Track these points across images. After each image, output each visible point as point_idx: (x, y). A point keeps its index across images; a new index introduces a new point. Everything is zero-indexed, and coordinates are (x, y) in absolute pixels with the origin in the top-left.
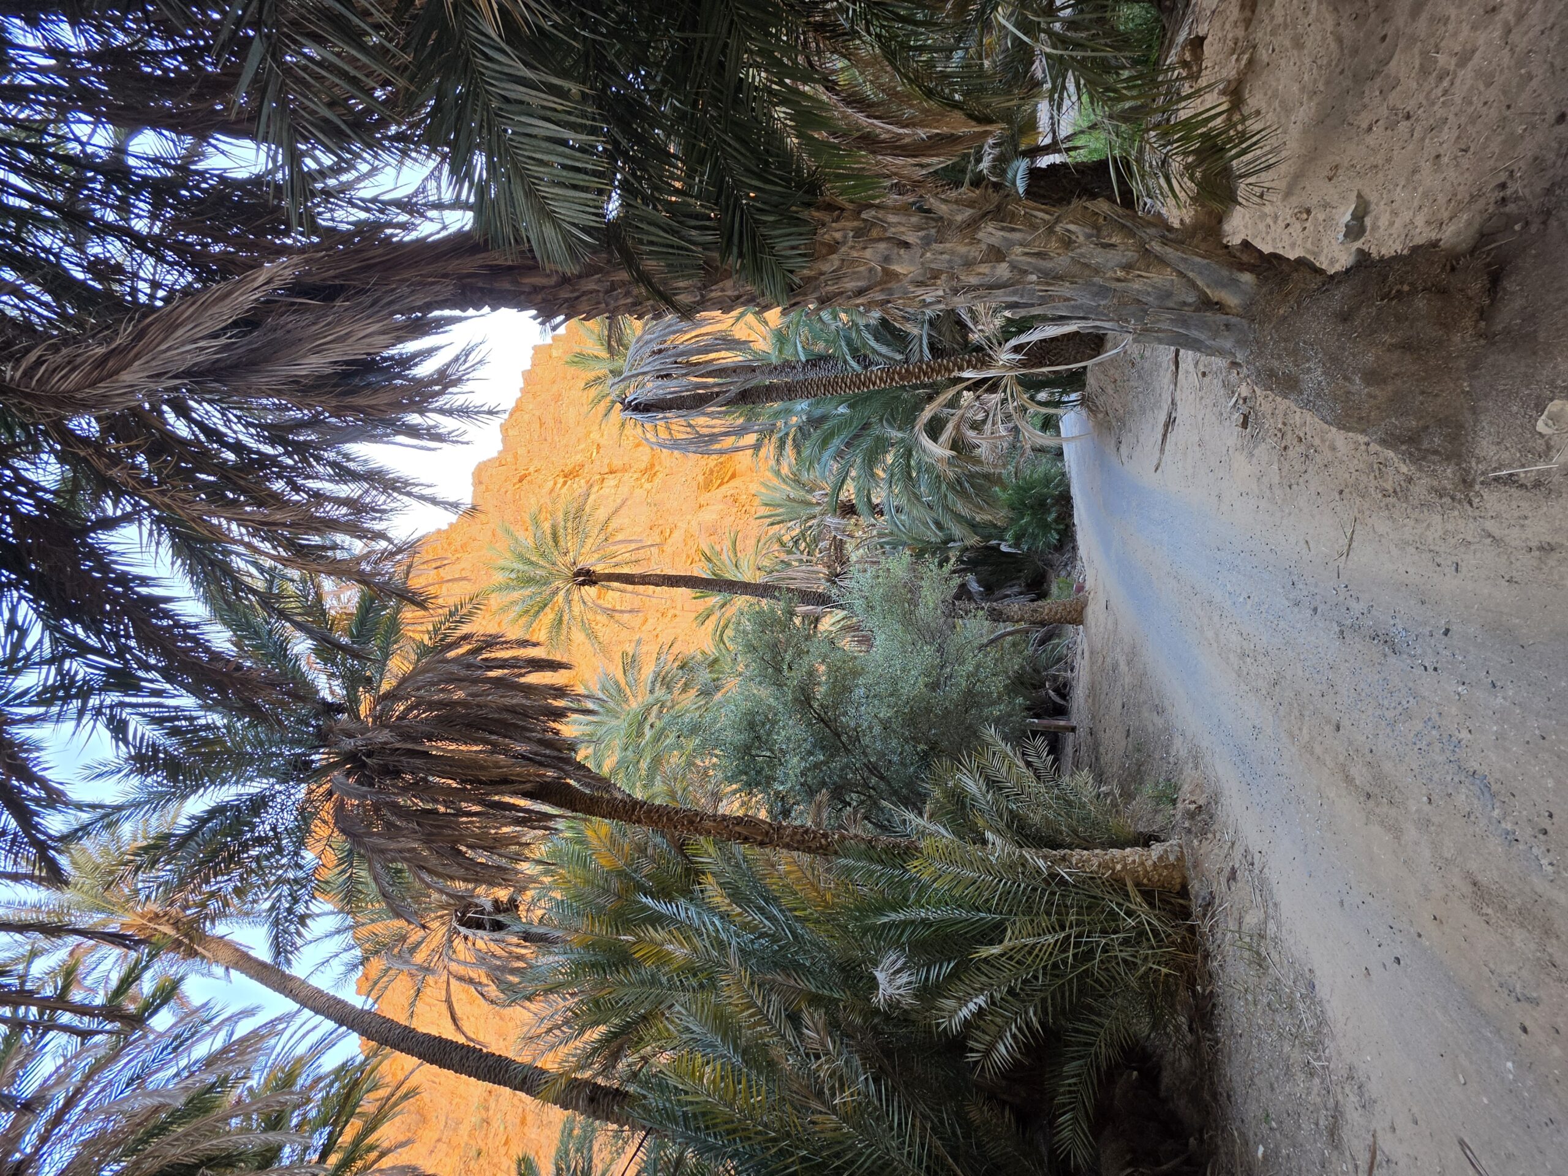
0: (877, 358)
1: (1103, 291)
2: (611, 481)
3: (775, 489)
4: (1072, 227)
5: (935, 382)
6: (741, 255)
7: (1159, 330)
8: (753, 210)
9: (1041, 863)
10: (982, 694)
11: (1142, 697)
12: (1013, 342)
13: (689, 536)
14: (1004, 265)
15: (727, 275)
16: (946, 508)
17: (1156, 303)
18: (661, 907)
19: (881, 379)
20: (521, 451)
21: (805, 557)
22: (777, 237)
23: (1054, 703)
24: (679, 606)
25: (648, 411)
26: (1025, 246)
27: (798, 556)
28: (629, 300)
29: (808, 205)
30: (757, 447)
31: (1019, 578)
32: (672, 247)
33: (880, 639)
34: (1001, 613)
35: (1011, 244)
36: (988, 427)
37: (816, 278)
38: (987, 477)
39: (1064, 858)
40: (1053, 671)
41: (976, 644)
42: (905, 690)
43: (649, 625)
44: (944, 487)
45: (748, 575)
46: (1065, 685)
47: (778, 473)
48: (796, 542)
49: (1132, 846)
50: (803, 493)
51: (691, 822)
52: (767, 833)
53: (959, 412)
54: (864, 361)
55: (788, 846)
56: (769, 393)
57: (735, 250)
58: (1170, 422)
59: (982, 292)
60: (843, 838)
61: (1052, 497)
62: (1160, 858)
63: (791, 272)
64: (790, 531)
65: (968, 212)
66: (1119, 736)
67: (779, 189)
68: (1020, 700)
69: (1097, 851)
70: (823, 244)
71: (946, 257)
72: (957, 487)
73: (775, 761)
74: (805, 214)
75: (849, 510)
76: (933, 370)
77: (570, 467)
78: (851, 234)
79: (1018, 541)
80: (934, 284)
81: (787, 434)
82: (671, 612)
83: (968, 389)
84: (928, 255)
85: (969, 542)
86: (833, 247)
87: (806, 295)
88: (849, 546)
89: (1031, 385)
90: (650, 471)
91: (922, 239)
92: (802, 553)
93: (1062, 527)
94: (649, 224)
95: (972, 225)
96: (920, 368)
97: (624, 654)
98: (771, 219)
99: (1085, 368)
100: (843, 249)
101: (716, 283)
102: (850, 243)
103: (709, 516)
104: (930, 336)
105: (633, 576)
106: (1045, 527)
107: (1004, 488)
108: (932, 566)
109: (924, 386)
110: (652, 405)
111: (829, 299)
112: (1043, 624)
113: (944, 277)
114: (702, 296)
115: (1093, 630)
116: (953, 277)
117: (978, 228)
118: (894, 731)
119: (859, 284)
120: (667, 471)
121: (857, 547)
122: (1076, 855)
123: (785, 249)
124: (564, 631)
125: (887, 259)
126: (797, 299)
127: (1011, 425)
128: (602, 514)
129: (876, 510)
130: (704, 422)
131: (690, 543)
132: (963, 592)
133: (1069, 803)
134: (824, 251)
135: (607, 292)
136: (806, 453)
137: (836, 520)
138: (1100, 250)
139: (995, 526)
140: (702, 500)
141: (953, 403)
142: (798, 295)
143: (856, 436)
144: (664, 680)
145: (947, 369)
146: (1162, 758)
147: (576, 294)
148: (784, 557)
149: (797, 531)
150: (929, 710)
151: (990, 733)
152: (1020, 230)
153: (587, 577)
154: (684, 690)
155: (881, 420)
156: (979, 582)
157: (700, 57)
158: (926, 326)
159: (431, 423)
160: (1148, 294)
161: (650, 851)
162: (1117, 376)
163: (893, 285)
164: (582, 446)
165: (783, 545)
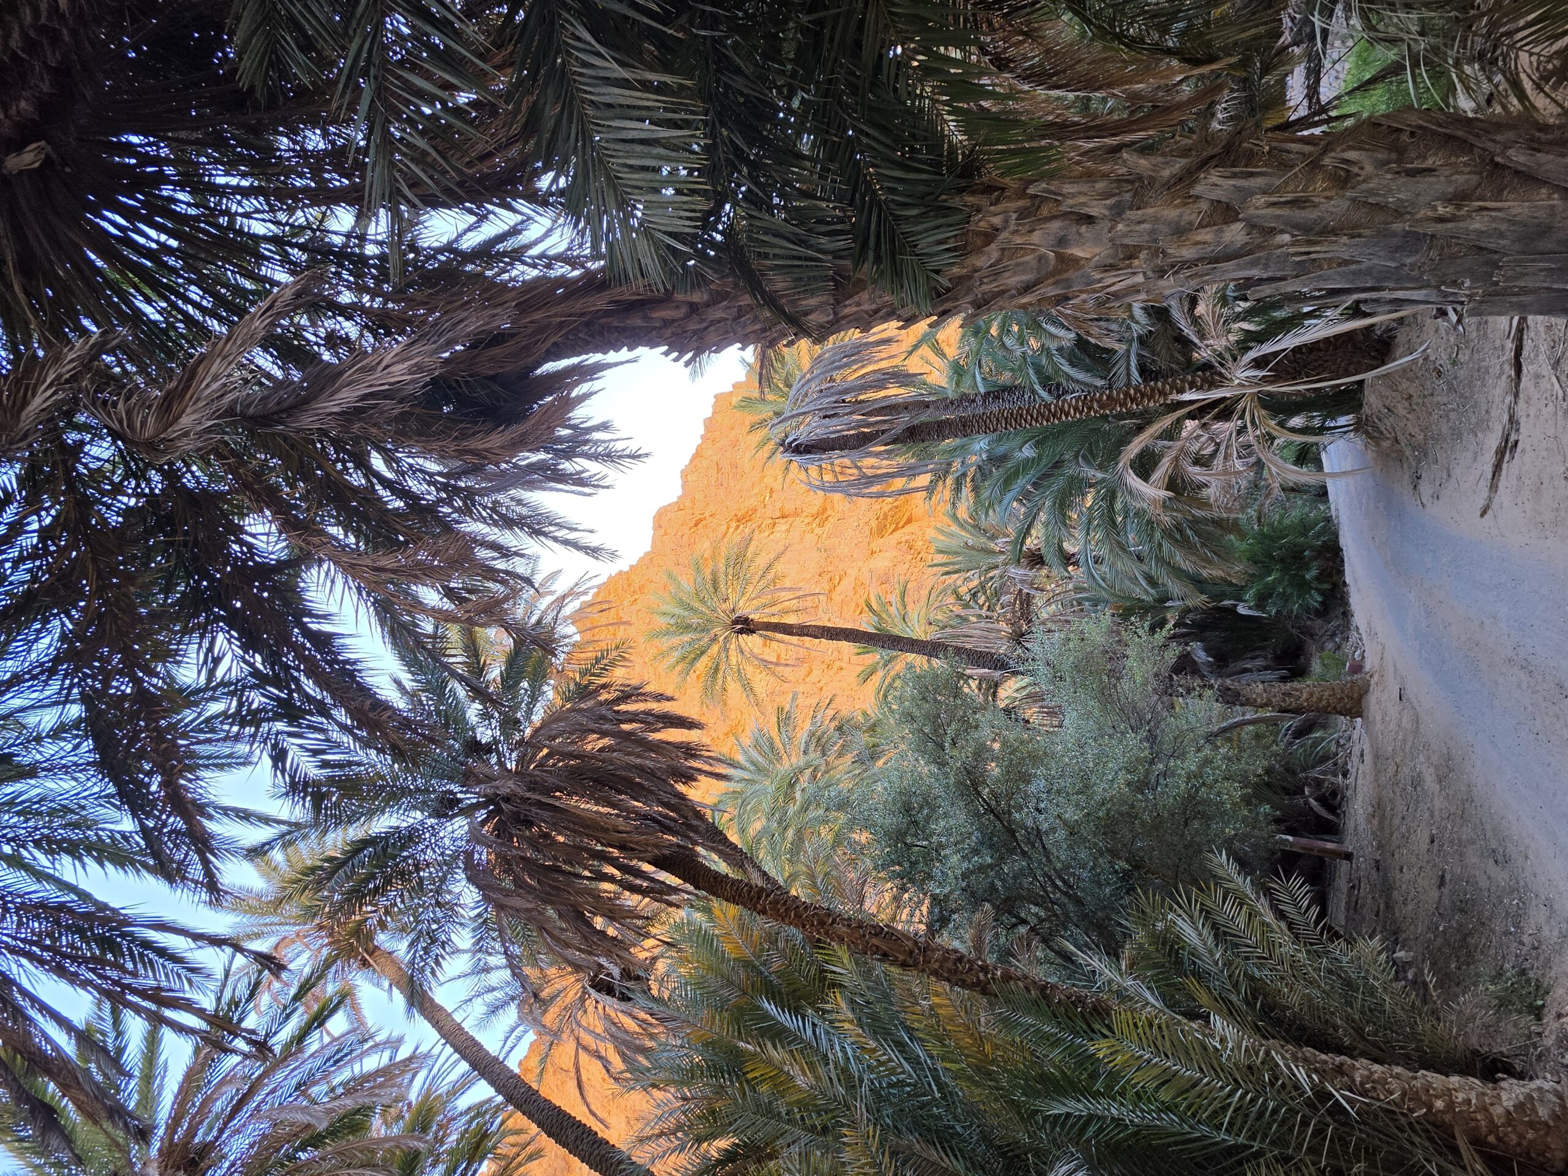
0: (1072, 385)
1: (1412, 241)
2: (782, 526)
3: (951, 535)
4: (1352, 155)
5: (1146, 411)
6: (878, 259)
7: (1524, 291)
8: (892, 206)
9: (1301, 1074)
10: (1207, 802)
11: (1466, 833)
12: (1252, 354)
13: (859, 584)
14: (1238, 226)
15: (860, 286)
16: (1161, 561)
17: (1517, 247)
18: (785, 1019)
19: (1076, 409)
20: (699, 496)
21: (984, 612)
22: (920, 233)
23: (1318, 817)
24: (846, 659)
25: (809, 452)
26: (1271, 194)
27: (978, 611)
28: (758, 327)
29: (960, 191)
30: (930, 489)
31: (1264, 648)
32: (799, 258)
33: (1071, 718)
34: (1237, 694)
35: (1249, 193)
36: (1218, 462)
37: (969, 277)
38: (1218, 523)
39: (1340, 1070)
40: (1315, 773)
41: (1203, 730)
42: (1100, 790)
43: (813, 677)
44: (1158, 535)
45: (919, 631)
46: (1334, 794)
47: (954, 517)
48: (974, 595)
49: (1463, 1073)
50: (983, 540)
51: (822, 923)
52: (911, 952)
53: (1179, 444)
54: (1057, 389)
55: (935, 973)
56: (941, 429)
57: (871, 254)
58: (1507, 448)
59: (1201, 268)
60: (1007, 977)
61: (1311, 547)
62: (1520, 1107)
63: (937, 272)
64: (970, 581)
65: (1180, 164)
66: (1426, 883)
67: (924, 176)
68: (1266, 808)
69: (1398, 1070)
70: (978, 234)
71: (1147, 226)
72: (1177, 534)
73: (934, 853)
74: (956, 202)
75: (1036, 560)
76: (1143, 395)
77: (743, 511)
78: (1014, 216)
79: (1261, 601)
80: (1130, 266)
81: (964, 475)
82: (838, 664)
83: (1191, 416)
84: (1120, 227)
85: (1190, 603)
86: (990, 236)
87: (957, 300)
88: (1039, 600)
89: (1280, 407)
90: (821, 516)
91: (1111, 208)
92: (981, 607)
93: (1326, 586)
94: (775, 236)
95: (1188, 177)
96: (1127, 394)
97: (780, 710)
98: (915, 212)
99: (1361, 383)
100: (1004, 235)
101: (851, 296)
102: (1012, 228)
103: (881, 563)
104: (1140, 356)
105: (791, 626)
106: (1303, 587)
107: (1242, 535)
108: (1140, 632)
109: (1131, 415)
110: (813, 446)
111: (987, 302)
112: (1298, 711)
113: (1143, 255)
114: (835, 313)
115: (1379, 726)
116: (1157, 252)
117: (1196, 181)
118: (1085, 840)
119: (1025, 278)
120: (839, 515)
121: (1048, 602)
122: (1362, 1068)
123: (930, 245)
124: (720, 682)
125: (1062, 241)
126: (946, 306)
127: (1253, 460)
128: (762, 562)
129: (1068, 559)
130: (872, 462)
131: (860, 591)
132: (1184, 665)
133: (1349, 984)
134: (979, 243)
135: (735, 319)
136: (985, 494)
137: (1022, 572)
138: (1402, 180)
139: (1231, 584)
140: (874, 546)
141: (1170, 435)
142: (947, 300)
143: (1045, 476)
144: (819, 742)
145: (1163, 393)
146: (1507, 933)
147: (704, 325)
148: (963, 612)
149: (976, 582)
150: (1131, 816)
151: (1222, 862)
152: (1261, 174)
153: (745, 626)
154: (840, 755)
155: (1076, 457)
156: (1207, 650)
157: (832, 40)
158: (1135, 345)
159: (578, 468)
160: (1501, 235)
161: (781, 945)
162: (1411, 391)
163: (1072, 274)
164: (756, 491)
165: (959, 598)
